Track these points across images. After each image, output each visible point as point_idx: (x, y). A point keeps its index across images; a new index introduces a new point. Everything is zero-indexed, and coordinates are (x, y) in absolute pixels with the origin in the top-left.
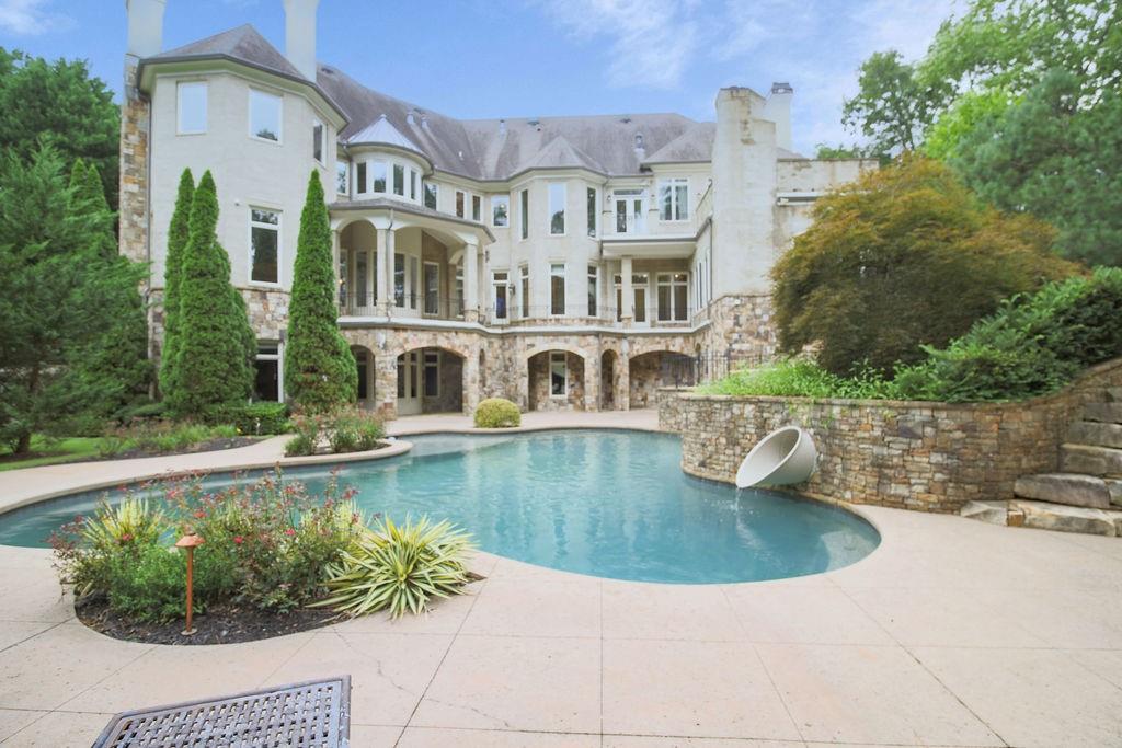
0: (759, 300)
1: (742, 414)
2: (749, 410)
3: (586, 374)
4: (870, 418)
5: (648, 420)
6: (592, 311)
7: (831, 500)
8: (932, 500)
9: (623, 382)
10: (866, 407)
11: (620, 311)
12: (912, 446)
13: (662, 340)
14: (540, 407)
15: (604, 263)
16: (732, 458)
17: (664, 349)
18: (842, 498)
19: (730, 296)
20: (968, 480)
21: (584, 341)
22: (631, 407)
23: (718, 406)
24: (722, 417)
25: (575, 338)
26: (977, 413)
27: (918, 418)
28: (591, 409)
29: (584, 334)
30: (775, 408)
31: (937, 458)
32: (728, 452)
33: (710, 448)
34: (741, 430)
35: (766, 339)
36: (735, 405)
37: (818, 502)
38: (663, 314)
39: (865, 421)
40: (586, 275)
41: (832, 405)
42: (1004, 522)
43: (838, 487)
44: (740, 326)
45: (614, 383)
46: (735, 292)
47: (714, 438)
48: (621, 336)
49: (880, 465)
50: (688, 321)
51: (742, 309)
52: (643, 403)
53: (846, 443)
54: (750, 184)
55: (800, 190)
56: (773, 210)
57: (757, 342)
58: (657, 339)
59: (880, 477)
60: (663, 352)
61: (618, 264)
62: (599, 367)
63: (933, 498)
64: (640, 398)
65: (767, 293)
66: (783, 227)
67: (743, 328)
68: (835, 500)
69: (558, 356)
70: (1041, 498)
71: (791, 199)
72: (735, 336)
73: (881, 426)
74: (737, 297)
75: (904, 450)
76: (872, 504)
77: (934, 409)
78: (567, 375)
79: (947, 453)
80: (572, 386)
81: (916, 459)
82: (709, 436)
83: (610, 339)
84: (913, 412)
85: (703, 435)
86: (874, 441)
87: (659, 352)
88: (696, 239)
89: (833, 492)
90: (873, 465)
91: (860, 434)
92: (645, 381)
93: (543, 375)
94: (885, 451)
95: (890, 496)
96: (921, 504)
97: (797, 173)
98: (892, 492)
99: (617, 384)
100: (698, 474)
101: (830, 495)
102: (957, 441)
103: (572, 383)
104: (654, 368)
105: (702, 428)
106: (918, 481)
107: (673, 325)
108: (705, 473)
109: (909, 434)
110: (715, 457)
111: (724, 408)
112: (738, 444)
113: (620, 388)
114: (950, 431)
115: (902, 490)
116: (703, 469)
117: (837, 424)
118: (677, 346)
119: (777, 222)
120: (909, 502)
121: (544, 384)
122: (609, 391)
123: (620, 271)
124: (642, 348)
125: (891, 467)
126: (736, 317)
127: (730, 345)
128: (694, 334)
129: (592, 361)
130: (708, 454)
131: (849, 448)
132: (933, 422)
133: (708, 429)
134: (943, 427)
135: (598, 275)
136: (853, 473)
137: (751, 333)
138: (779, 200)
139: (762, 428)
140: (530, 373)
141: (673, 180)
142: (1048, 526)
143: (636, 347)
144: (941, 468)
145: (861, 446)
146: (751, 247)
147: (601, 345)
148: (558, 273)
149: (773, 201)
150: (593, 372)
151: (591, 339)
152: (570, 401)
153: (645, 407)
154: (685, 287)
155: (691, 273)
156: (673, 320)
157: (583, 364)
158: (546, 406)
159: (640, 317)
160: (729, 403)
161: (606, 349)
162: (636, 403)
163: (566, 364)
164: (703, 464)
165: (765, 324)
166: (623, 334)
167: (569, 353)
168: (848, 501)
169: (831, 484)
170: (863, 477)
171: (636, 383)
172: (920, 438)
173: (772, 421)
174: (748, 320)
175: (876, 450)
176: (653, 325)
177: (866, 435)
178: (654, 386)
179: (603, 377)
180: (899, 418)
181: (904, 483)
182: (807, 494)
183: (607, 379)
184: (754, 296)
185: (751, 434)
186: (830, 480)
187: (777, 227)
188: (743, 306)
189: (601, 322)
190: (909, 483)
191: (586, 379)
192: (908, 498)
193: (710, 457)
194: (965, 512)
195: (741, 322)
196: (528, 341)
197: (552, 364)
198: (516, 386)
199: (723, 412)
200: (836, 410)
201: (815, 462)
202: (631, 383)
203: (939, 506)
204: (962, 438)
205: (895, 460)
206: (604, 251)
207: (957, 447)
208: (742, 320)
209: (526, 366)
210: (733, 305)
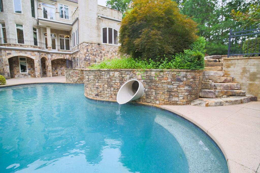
0: (93, 45)
1: (114, 75)
2: (117, 74)
3: (35, 65)
4: (167, 75)
5: (62, 79)
6: (36, 43)
7: (150, 104)
8: (184, 101)
9: (50, 68)
10: (166, 71)
11: (46, 44)
12: (180, 84)
13: (62, 55)
14: (16, 76)
15: (40, 28)
16: (110, 92)
17: (63, 58)
18: (156, 104)
19: (85, 43)
20: (193, 94)
21: (33, 54)
22: (52, 76)
23: (103, 73)
24: (106, 77)
25: (30, 52)
26: (196, 73)
27: (182, 75)
28: (38, 77)
29: (33, 51)
30: (127, 73)
31: (186, 88)
32: (108, 90)
33: (100, 89)
34: (114, 81)
35: (95, 56)
36: (111, 72)
37: (144, 105)
38: (62, 48)
39: (165, 76)
40: (32, 31)
41: (151, 71)
42: (205, 106)
43: (153, 100)
44: (88, 52)
45: (46, 68)
46: (87, 42)
47: (102, 85)
48: (48, 53)
49: (170, 91)
50: (70, 50)
51: (89, 47)
52: (57, 75)
53: (157, 84)
54: (90, 9)
55: (104, 15)
56: (97, 19)
57: (93, 57)
58: (61, 55)
59: (170, 96)
60: (62, 59)
61: (45, 29)
62: (40, 63)
63: (185, 101)
64: (55, 73)
65: (96, 43)
66: (100, 25)
67: (89, 52)
68: (152, 104)
69: (23, 59)
70: (204, 97)
71: (102, 17)
72: (87, 55)
73: (171, 78)
74: (87, 43)
75: (178, 86)
76: (166, 105)
77: (187, 72)
78: (27, 65)
79: (188, 86)
80: (30, 69)
81: (181, 88)
82: (100, 84)
83: (43, 54)
84: (181, 73)
85: (97, 84)
86: (168, 83)
87: (61, 59)
88: (72, 25)
89: (151, 101)
90: (167, 91)
91: (163, 81)
92: (57, 68)
93: (16, 65)
94: (172, 86)
95: (172, 101)
96: (181, 103)
97: (103, 10)
98: (173, 100)
99: (47, 68)
100: (95, 99)
101: (149, 103)
102: (191, 82)
103: (29, 68)
104: (60, 64)
105: (97, 81)
106: (181, 96)
107: (65, 51)
108: (98, 98)
109: (179, 80)
110: (102, 92)
111: (106, 73)
112: (112, 87)
113: (49, 70)
114: (190, 79)
115: (176, 99)
116: (97, 97)
117: (154, 78)
118: (67, 57)
119: (98, 23)
120: (178, 102)
121: (17, 68)
122: (44, 71)
123: (46, 31)
124: (55, 57)
125: (173, 92)
126: (87, 49)
127: (86, 57)
128: (72, 54)
129: (37, 60)
130: (99, 91)
131: (158, 86)
132: (185, 76)
133: (99, 82)
134: (188, 78)
135: (37, 31)
136: (159, 95)
137: (91, 54)
138: (99, 16)
139: (122, 80)
140: (10, 64)
141: (63, 5)
142: (213, 105)
143: (53, 57)
144: (187, 91)
145: (163, 85)
146: (91, 29)
147: (40, 55)
148: (20, 28)
149: (97, 16)
150: (38, 64)
151: (36, 53)
152: (29, 74)
153: (57, 76)
154: (69, 40)
155: (70, 36)
156: (65, 50)
157: (34, 62)
158: (19, 76)
159: (54, 47)
160: (109, 71)
161: (43, 57)
162: (54, 75)
163: (26, 61)
164: (97, 95)
165: (95, 52)
166: (49, 52)
167: (27, 57)
168: (157, 104)
169: (151, 99)
170: (163, 96)
171: (54, 68)
172: (182, 82)
173: (126, 78)
174: (90, 50)
175: (169, 86)
176: (59, 50)
177: (165, 81)
178: (60, 69)
179: (42, 67)
180: (177, 75)
181: (177, 97)
182: (140, 103)
183: (43, 67)
184: (92, 43)
185: (117, 83)
186: (150, 97)
187: (98, 24)
188: (89, 46)
189: (40, 48)
190: (179, 97)
191: (35, 67)
192: (178, 101)
193: (100, 92)
194: (192, 104)
195: (88, 51)
196: (7, 52)
197: (20, 61)
198: (4, 69)
199: (106, 75)
200: (153, 73)
201: (144, 91)
202: (52, 68)
203: (186, 103)
204: (193, 81)
205: (175, 89)
206: (39, 23)
207: (191, 84)
208: (89, 50)
209: (8, 61)
210: (86, 45)
